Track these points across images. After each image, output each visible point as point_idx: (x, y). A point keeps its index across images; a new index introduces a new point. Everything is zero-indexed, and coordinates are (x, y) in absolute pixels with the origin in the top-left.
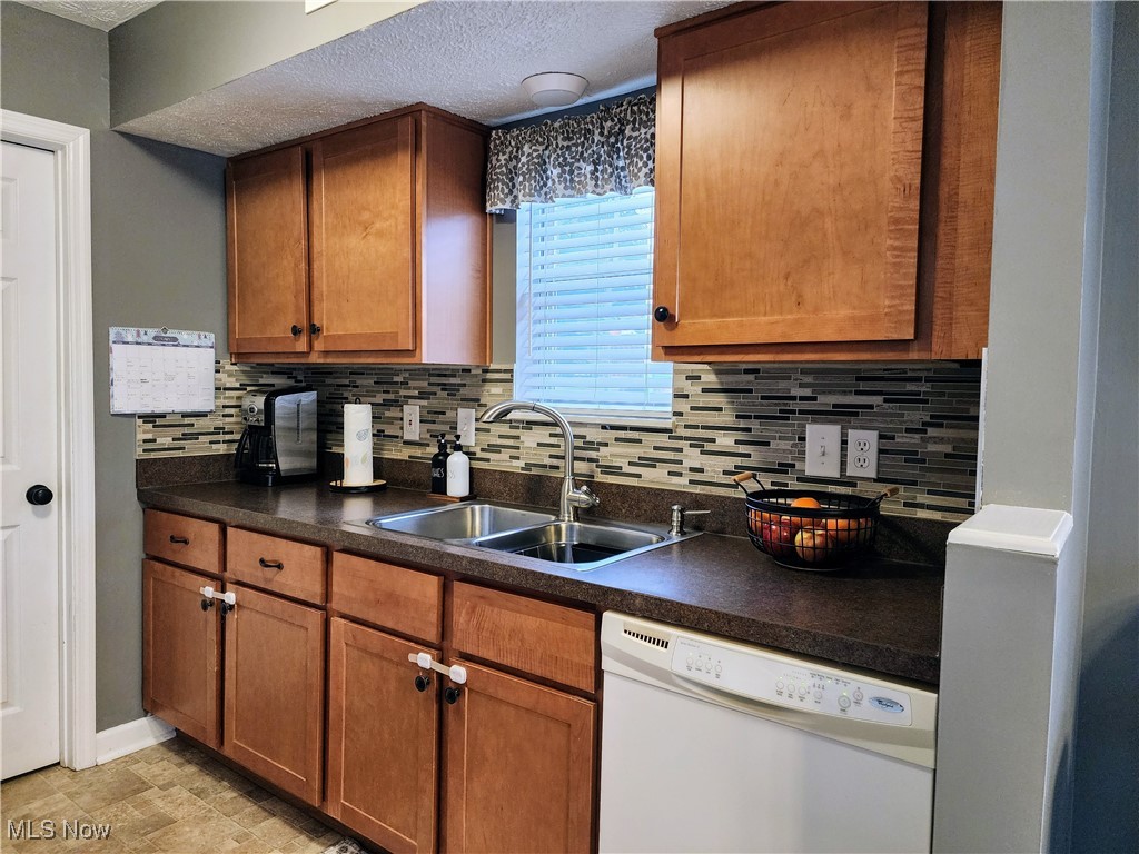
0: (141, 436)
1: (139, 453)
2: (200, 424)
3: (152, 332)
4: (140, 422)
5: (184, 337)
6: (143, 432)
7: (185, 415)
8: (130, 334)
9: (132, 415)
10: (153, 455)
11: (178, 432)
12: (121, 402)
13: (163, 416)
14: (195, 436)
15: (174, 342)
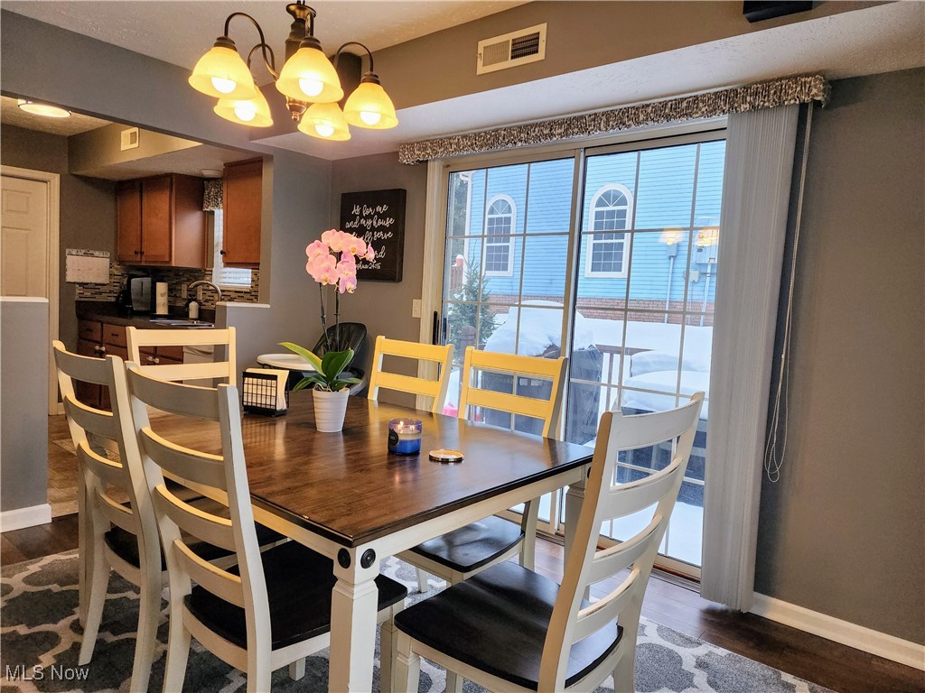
0: (78, 291)
1: (77, 298)
2: (102, 289)
3: (83, 251)
4: (77, 286)
5: (97, 253)
6: (78, 290)
7: (96, 284)
8: (74, 252)
9: (74, 283)
10: (83, 299)
11: (93, 291)
12: (70, 278)
13: (87, 284)
14: (101, 293)
15: (92, 255)
